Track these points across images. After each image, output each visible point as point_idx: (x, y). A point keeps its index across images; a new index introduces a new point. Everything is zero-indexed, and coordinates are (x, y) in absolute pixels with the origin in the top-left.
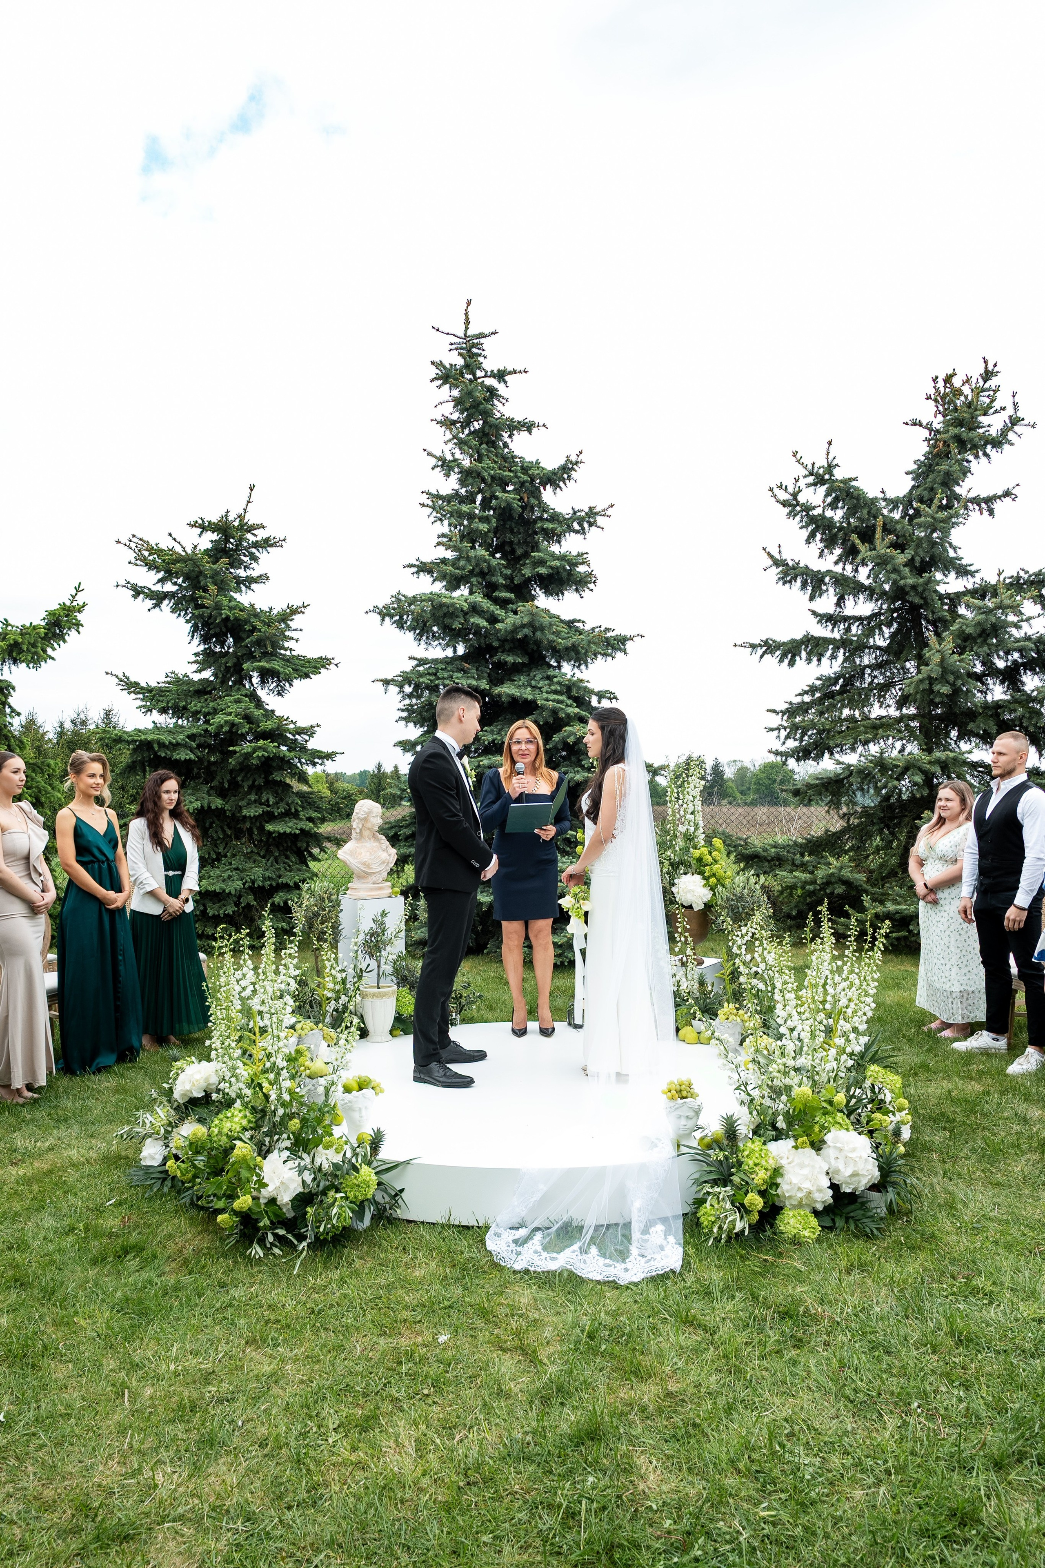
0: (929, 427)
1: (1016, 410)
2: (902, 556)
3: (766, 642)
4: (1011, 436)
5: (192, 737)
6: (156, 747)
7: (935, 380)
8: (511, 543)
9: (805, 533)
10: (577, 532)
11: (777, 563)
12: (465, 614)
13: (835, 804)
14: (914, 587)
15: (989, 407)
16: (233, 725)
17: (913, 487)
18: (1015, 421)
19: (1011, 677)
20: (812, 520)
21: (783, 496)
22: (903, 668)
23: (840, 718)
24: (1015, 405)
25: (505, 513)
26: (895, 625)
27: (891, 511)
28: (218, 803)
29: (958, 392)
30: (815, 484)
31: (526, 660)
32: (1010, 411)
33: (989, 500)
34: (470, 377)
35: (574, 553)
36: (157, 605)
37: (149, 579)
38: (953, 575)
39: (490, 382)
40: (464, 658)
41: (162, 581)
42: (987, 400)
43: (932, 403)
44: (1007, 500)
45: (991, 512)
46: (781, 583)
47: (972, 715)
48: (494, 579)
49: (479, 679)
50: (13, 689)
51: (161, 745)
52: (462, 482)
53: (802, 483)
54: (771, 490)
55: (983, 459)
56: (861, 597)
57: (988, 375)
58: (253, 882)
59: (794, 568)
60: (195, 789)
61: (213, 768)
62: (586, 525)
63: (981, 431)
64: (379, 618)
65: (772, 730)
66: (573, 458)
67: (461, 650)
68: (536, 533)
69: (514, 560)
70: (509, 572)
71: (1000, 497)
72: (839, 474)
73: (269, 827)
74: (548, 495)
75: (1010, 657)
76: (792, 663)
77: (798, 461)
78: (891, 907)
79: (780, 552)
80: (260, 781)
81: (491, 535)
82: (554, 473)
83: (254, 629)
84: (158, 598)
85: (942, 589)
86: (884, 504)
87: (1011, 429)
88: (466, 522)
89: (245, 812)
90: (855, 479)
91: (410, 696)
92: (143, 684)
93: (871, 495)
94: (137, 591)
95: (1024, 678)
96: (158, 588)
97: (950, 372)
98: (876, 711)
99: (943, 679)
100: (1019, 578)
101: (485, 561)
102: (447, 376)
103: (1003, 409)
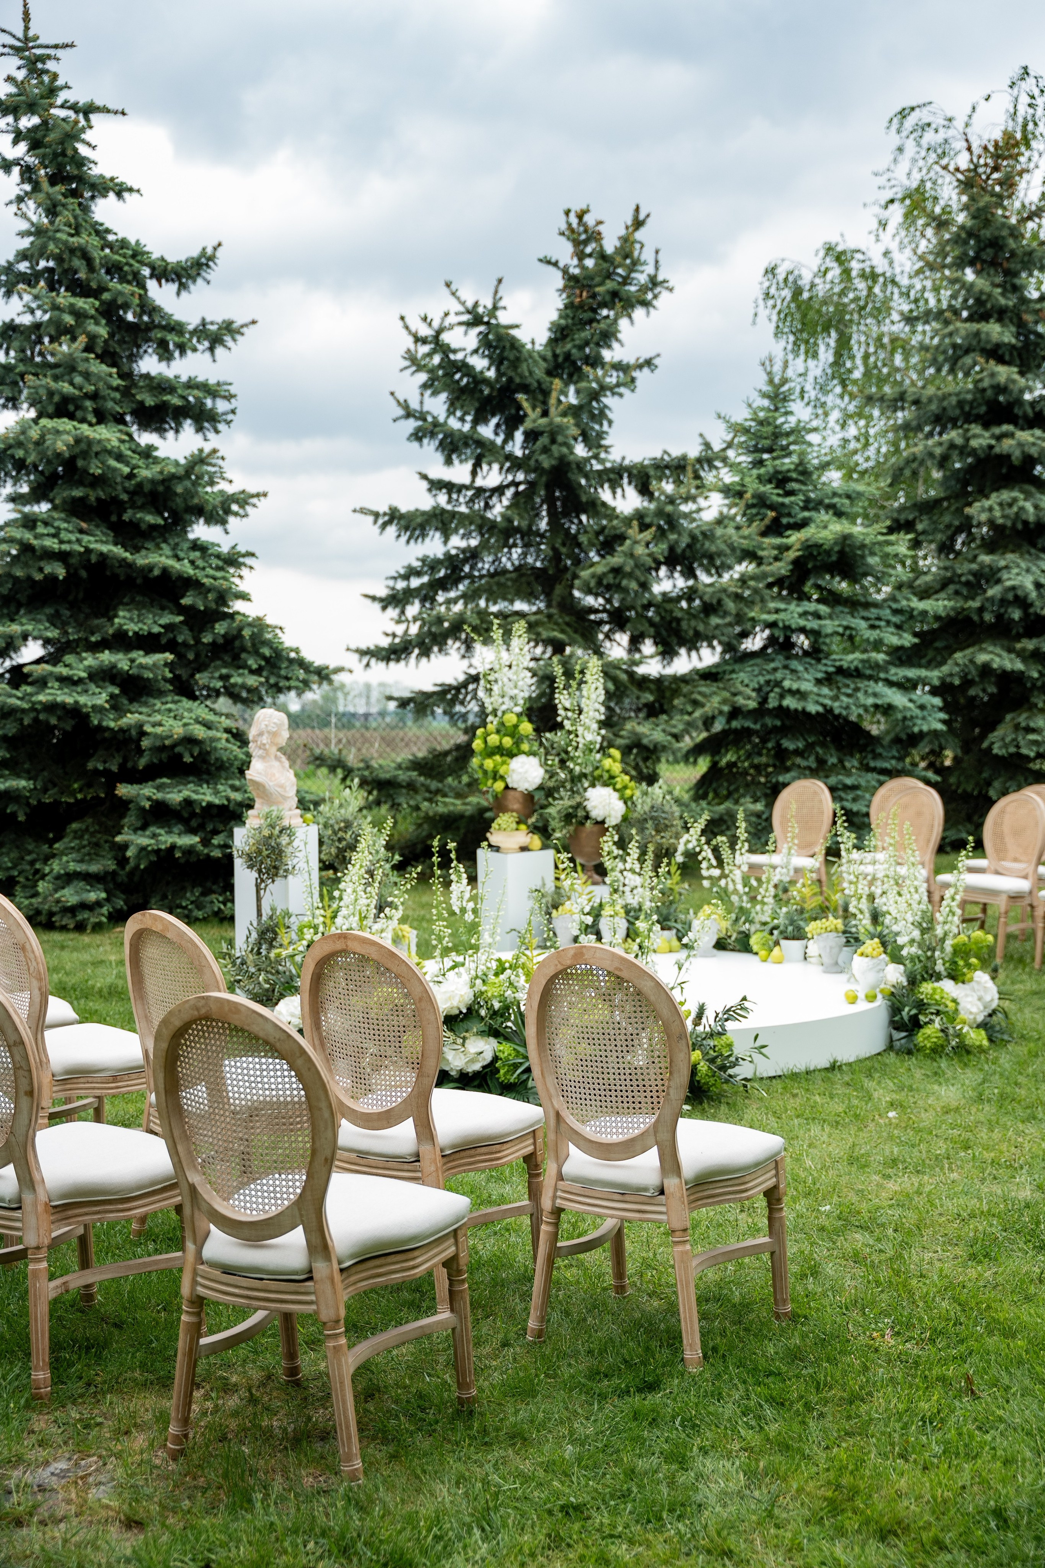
0: (565, 271)
1: (657, 268)
2: (575, 427)
3: (390, 511)
4: (652, 297)
7: (567, 213)
11: (409, 414)
17: (550, 341)
18: (655, 280)
21: (420, 329)
24: (657, 262)
30: (469, 325)
33: (630, 367)
43: (566, 240)
44: (646, 370)
45: (632, 381)
53: (453, 320)
54: (404, 318)
59: (433, 425)
66: (209, 251)
70: (117, 396)
71: (641, 366)
72: (501, 318)
77: (453, 294)
79: (419, 402)
82: (181, 266)
87: (651, 289)
90: (517, 326)
93: (526, 347)
99: (631, 574)
103: (645, 266)
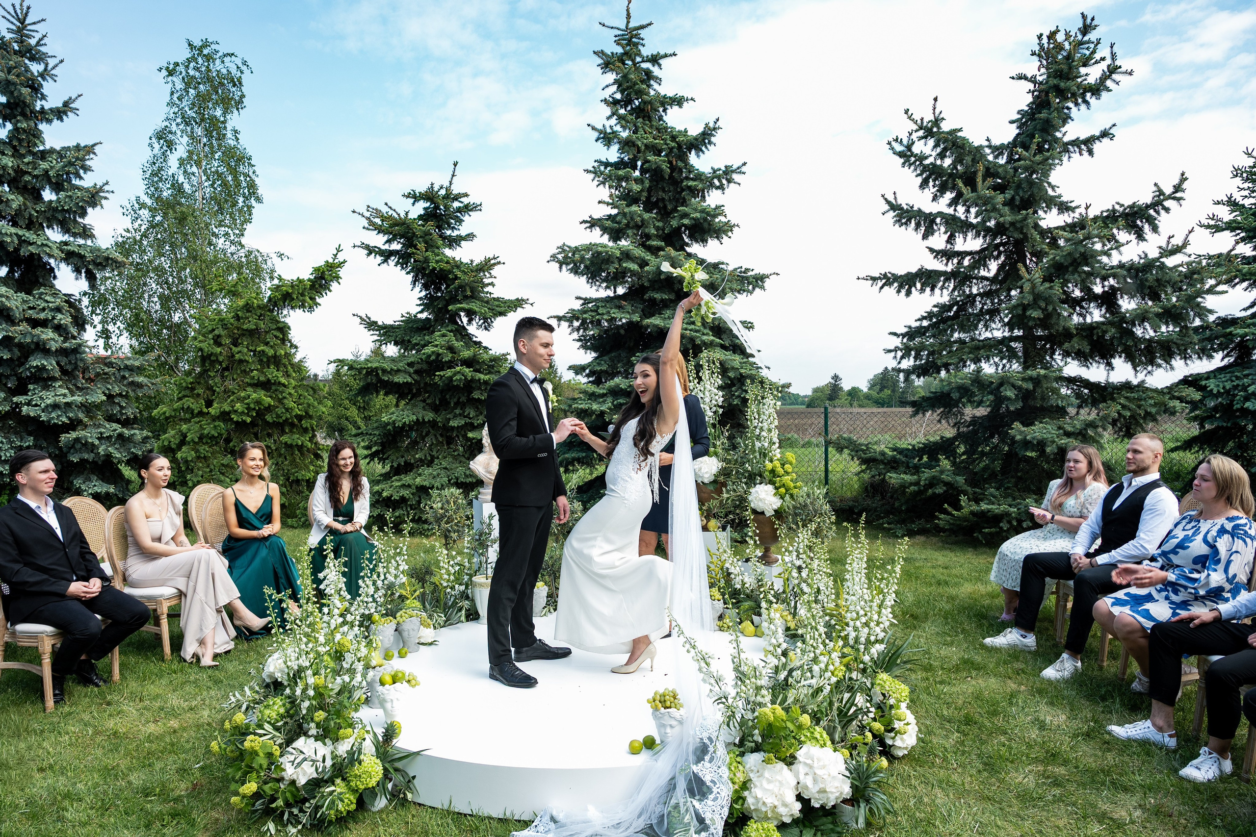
0: (1033, 80)
1: (1113, 60)
2: (1002, 196)
3: (885, 275)
4: (1109, 83)
5: (410, 365)
6: (380, 372)
7: (1040, 37)
8: (663, 199)
9: (919, 180)
10: (717, 188)
11: (893, 207)
12: (620, 260)
13: (945, 416)
14: (1012, 224)
15: (1090, 58)
16: (438, 355)
17: (1018, 135)
18: (1113, 70)
19: (1108, 300)
20: (925, 168)
21: (899, 148)
22: (1009, 295)
23: (949, 341)
24: (1112, 55)
25: (655, 174)
26: (1003, 258)
27: (996, 157)
28: (429, 416)
29: (1059, 47)
30: (925, 137)
31: (672, 297)
32: (1108, 61)
33: (1089, 142)
34: (630, 63)
35: (713, 206)
36: (385, 261)
37: (379, 240)
38: (1055, 211)
39: (645, 65)
40: (623, 297)
41: (389, 241)
42: (1088, 53)
43: (1036, 58)
44: (1105, 140)
45: (1091, 152)
46: (897, 225)
47: (1067, 335)
48: (647, 231)
49: (634, 312)
50: (289, 328)
51: (384, 371)
52: (622, 150)
53: (915, 136)
54: (889, 143)
55: (1083, 107)
56: (970, 235)
57: (1086, 29)
58: (457, 478)
59: (907, 211)
60: (415, 406)
61: (429, 389)
62: (724, 181)
63: (1079, 80)
64: (558, 265)
65: (890, 351)
66: (711, 125)
67: (621, 291)
68: (683, 190)
69: (665, 214)
70: (660, 224)
71: (1098, 138)
72: (945, 127)
73: (470, 435)
74: (693, 158)
75: (1106, 283)
76: (908, 293)
77: (909, 118)
78: (984, 506)
79: (895, 198)
80: (463, 399)
81: (645, 194)
82: (696, 139)
83: (456, 278)
84: (387, 255)
85: (1043, 224)
86: (988, 151)
87: (1109, 77)
88: (624, 184)
89: (452, 423)
90: (960, 130)
91: (578, 330)
92: (380, 323)
93: (976, 144)
94: (371, 250)
95: (1120, 302)
96: (386, 247)
97: (1054, 29)
98: (983, 334)
99: (1034, 304)
100: (1114, 211)
101: (640, 216)
102: (608, 63)
103: (1103, 59)
